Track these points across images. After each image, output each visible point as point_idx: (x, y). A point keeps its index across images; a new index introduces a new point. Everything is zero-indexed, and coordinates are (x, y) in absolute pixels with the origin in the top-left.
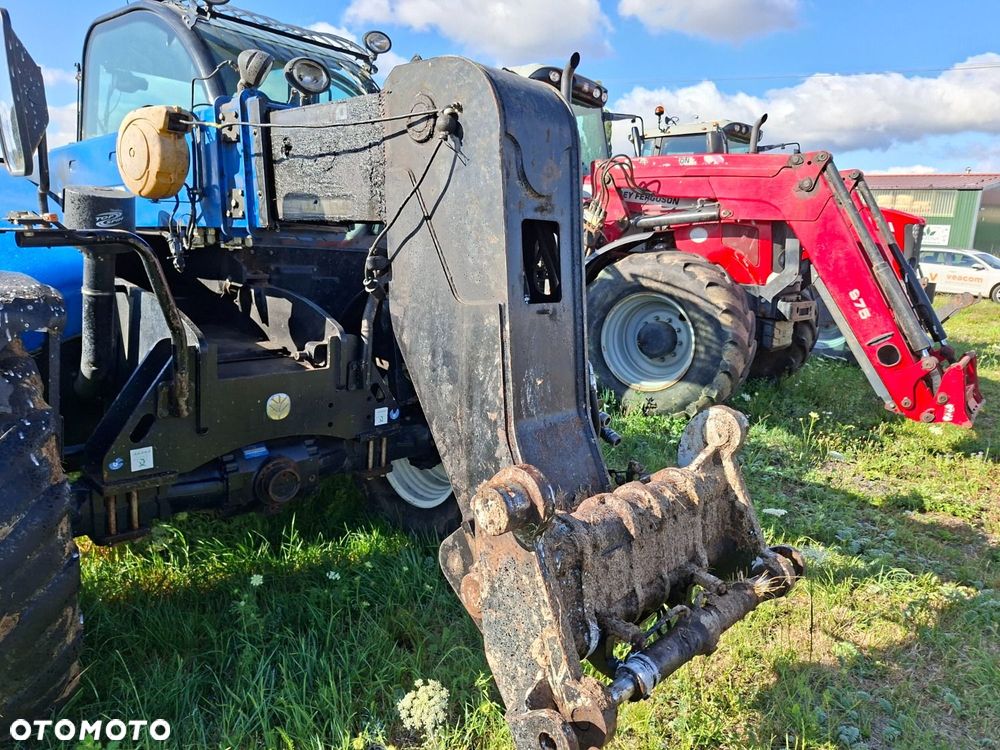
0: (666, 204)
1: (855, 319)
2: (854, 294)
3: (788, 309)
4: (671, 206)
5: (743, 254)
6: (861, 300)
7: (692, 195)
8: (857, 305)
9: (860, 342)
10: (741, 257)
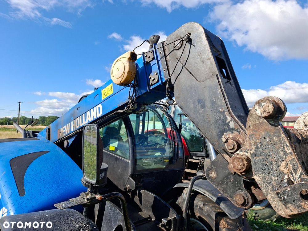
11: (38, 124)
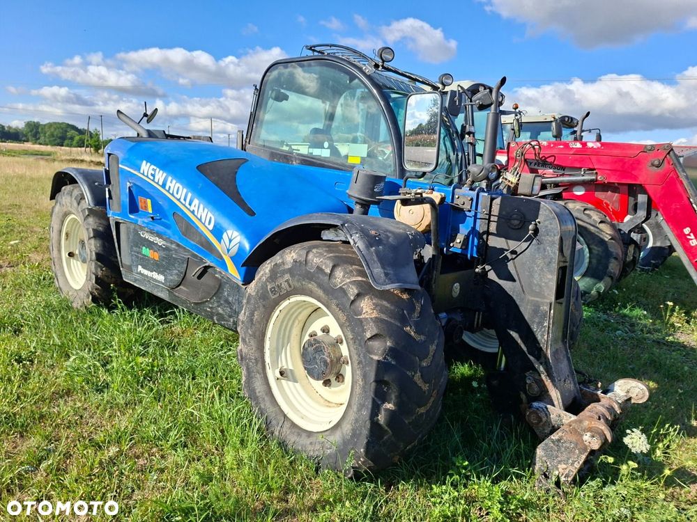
0: (556, 170)
1: (688, 245)
2: (687, 230)
3: (639, 238)
4: (561, 172)
5: (609, 203)
6: (692, 234)
7: (578, 166)
8: (688, 237)
9: (690, 260)
10: (607, 205)
11: (24, 141)
